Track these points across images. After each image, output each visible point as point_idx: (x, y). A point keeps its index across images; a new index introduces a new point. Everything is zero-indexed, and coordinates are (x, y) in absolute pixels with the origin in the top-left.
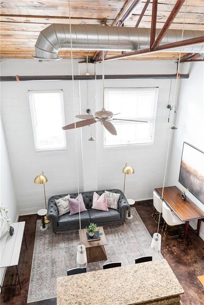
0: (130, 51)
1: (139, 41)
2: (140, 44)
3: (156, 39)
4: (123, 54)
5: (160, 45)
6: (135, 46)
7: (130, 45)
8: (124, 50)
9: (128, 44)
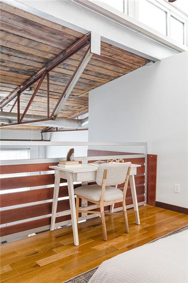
0: (7, 123)
1: (12, 119)
2: (13, 120)
3: (20, 118)
4: (3, 125)
5: (22, 122)
6: (10, 121)
7: (7, 120)
8: (3, 123)
9: (6, 120)
